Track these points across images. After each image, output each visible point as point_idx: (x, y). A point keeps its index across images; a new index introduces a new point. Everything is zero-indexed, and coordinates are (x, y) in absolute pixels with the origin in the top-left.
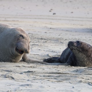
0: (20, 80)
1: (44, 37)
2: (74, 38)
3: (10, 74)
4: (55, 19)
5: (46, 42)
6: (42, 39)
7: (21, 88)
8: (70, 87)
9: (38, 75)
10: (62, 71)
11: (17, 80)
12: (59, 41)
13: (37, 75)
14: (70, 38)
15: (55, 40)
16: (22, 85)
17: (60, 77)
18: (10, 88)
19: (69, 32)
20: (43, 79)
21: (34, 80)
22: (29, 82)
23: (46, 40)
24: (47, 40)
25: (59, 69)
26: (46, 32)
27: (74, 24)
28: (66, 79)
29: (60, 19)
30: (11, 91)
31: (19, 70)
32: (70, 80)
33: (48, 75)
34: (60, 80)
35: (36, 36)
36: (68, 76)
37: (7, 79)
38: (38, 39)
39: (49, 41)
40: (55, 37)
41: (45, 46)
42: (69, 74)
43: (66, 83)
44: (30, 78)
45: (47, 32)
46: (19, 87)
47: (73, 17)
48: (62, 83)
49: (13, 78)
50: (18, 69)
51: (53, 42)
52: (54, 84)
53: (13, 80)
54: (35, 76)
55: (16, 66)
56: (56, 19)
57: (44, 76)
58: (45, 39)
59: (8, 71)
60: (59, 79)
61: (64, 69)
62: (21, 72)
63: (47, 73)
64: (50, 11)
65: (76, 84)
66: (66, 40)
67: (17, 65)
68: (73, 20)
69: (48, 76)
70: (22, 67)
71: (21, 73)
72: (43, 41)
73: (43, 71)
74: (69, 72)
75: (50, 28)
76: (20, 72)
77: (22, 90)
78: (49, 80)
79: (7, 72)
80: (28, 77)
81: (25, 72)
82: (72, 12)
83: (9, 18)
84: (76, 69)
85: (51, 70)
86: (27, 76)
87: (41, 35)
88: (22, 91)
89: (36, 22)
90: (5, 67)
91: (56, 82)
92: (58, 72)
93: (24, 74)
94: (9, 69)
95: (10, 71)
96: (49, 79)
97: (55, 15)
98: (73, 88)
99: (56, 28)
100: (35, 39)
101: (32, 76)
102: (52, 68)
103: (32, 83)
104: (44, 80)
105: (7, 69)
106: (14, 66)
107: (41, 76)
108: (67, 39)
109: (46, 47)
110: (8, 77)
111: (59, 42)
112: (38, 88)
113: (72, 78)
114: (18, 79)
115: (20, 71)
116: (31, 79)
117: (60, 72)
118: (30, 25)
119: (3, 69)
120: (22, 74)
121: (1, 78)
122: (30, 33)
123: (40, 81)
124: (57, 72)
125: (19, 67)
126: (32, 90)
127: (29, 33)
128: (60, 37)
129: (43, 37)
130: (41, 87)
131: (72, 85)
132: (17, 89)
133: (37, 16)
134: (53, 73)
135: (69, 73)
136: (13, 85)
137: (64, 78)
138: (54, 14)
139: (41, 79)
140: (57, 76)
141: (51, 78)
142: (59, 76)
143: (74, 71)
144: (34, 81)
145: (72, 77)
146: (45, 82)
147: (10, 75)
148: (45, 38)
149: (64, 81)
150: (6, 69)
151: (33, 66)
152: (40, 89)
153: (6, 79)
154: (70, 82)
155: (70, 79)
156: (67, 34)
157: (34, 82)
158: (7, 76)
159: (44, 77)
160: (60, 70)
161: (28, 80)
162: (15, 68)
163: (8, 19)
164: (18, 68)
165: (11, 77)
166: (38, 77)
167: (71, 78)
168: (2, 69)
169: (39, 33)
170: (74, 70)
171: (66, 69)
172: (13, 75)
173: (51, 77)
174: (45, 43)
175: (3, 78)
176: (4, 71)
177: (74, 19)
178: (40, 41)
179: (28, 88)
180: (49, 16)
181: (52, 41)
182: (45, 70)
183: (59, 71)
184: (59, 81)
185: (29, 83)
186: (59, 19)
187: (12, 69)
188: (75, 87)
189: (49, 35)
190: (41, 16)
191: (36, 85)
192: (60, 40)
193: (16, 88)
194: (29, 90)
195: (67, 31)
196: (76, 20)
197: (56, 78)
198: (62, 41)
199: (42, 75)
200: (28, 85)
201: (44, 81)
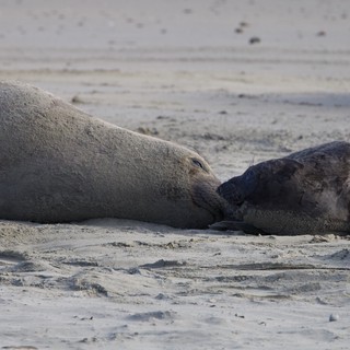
0: (130, 299)
1: (218, 129)
2: (330, 132)
3: (89, 276)
4: (256, 61)
5: (225, 148)
6: (208, 137)
7: (134, 327)
8: (319, 319)
9: (198, 274)
10: (288, 256)
11: (118, 298)
12: (273, 144)
13: (191, 274)
14: (316, 132)
15: (260, 142)
16: (137, 317)
17: (282, 282)
18: (93, 330)
19: (312, 108)
20: (215, 290)
21: (183, 294)
22: (162, 302)
23: (225, 143)
24: (228, 140)
25: (275, 251)
26: (224, 113)
27: (329, 79)
28: (305, 289)
29: (278, 61)
30: (94, 340)
31: (126, 259)
32: (319, 292)
33: (233, 273)
34: (283, 294)
35: (188, 128)
36: (311, 278)
37: (80, 293)
38: (194, 137)
39: (237, 145)
40: (259, 131)
41: (221, 162)
42: (313, 268)
43: (303, 303)
44: (168, 287)
45: (227, 111)
46: (125, 323)
47: (325, 52)
48: (287, 301)
49: (101, 291)
50: (120, 255)
51: (253, 147)
52: (259, 308)
53: (104, 297)
54: (184, 281)
55: (114, 244)
56: (263, 61)
57: (220, 279)
58: (221, 139)
59: (82, 264)
60: (279, 287)
61: (296, 250)
62: (132, 266)
63: (232, 267)
64: (238, 31)
65: (341, 304)
66: (301, 137)
67: (117, 241)
68: (326, 63)
69: (236, 279)
70: (137, 248)
71: (133, 271)
72: (213, 144)
73: (217, 260)
74: (314, 262)
75: (241, 96)
76: (127, 268)
77: (136, 334)
78: (241, 292)
79: (80, 268)
80: (161, 284)
81: (147, 267)
82: (322, 34)
83: (84, 60)
84: (340, 249)
85: (245, 255)
86: (154, 281)
87: (206, 124)
88: (136, 338)
89: (184, 73)
90: (69, 248)
91: (265, 301)
92: (274, 261)
93: (143, 272)
94: (86, 257)
95: (89, 264)
96: (240, 288)
97: (256, 45)
98: (332, 320)
99: (262, 95)
100: (184, 139)
101: (176, 280)
102: (249, 247)
103: (175, 308)
104: (219, 292)
105: (79, 258)
106: (104, 245)
107: (208, 280)
108: (305, 133)
109: (224, 169)
110: (84, 286)
111: (276, 148)
112: (199, 326)
113: (325, 282)
114: (122, 292)
115: (130, 263)
116: (169, 292)
117: (279, 260)
118: (164, 87)
119: (63, 256)
120: (137, 275)
121: (59, 292)
122: (162, 115)
123: (207, 296)
124: (269, 264)
125: (125, 245)
126: (176, 332)
127: (160, 118)
128: (277, 128)
129: (212, 132)
130: (211, 320)
131: (327, 310)
132: (119, 331)
133: (191, 50)
134: (253, 266)
135: (315, 265)
136: (103, 316)
137: (295, 284)
138: (253, 41)
139: (209, 291)
140: (268, 279)
141: (248, 287)
142: (278, 277)
143: (333, 256)
144: (182, 298)
145: (325, 278)
146: (223, 301)
147: (90, 280)
148: (221, 134)
149: (298, 297)
150: (74, 257)
151: (177, 241)
152: (205, 328)
153: (76, 293)
154: (318, 299)
155: (318, 288)
156: (304, 116)
157: (184, 303)
158: (77, 284)
159: (219, 284)
160: (281, 254)
161: (160, 297)
162: (110, 250)
163: (80, 67)
164: (119, 250)
165: (95, 286)
166: (197, 284)
167: (323, 283)
168: (58, 255)
169: (197, 117)
170: (333, 251)
171: (303, 250)
172: (103, 279)
173: (247, 281)
174: (221, 153)
175: (64, 292)
176: (68, 263)
177: (328, 58)
178: (202, 144)
179: (161, 325)
180: (233, 50)
181: (248, 145)
182: (225, 254)
183: (277, 257)
184: (278, 297)
185: (163, 306)
186: (271, 61)
187: (97, 256)
188: (337, 317)
189: (238, 123)
190: (202, 49)
191: (190, 313)
192: (277, 140)
193: (116, 328)
194: (165, 333)
195: (302, 104)
196: (336, 63)
197: (264, 284)
198: (285, 143)
199: (214, 276)
200: (159, 315)
201: (219, 297)
